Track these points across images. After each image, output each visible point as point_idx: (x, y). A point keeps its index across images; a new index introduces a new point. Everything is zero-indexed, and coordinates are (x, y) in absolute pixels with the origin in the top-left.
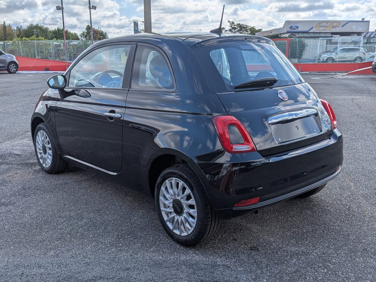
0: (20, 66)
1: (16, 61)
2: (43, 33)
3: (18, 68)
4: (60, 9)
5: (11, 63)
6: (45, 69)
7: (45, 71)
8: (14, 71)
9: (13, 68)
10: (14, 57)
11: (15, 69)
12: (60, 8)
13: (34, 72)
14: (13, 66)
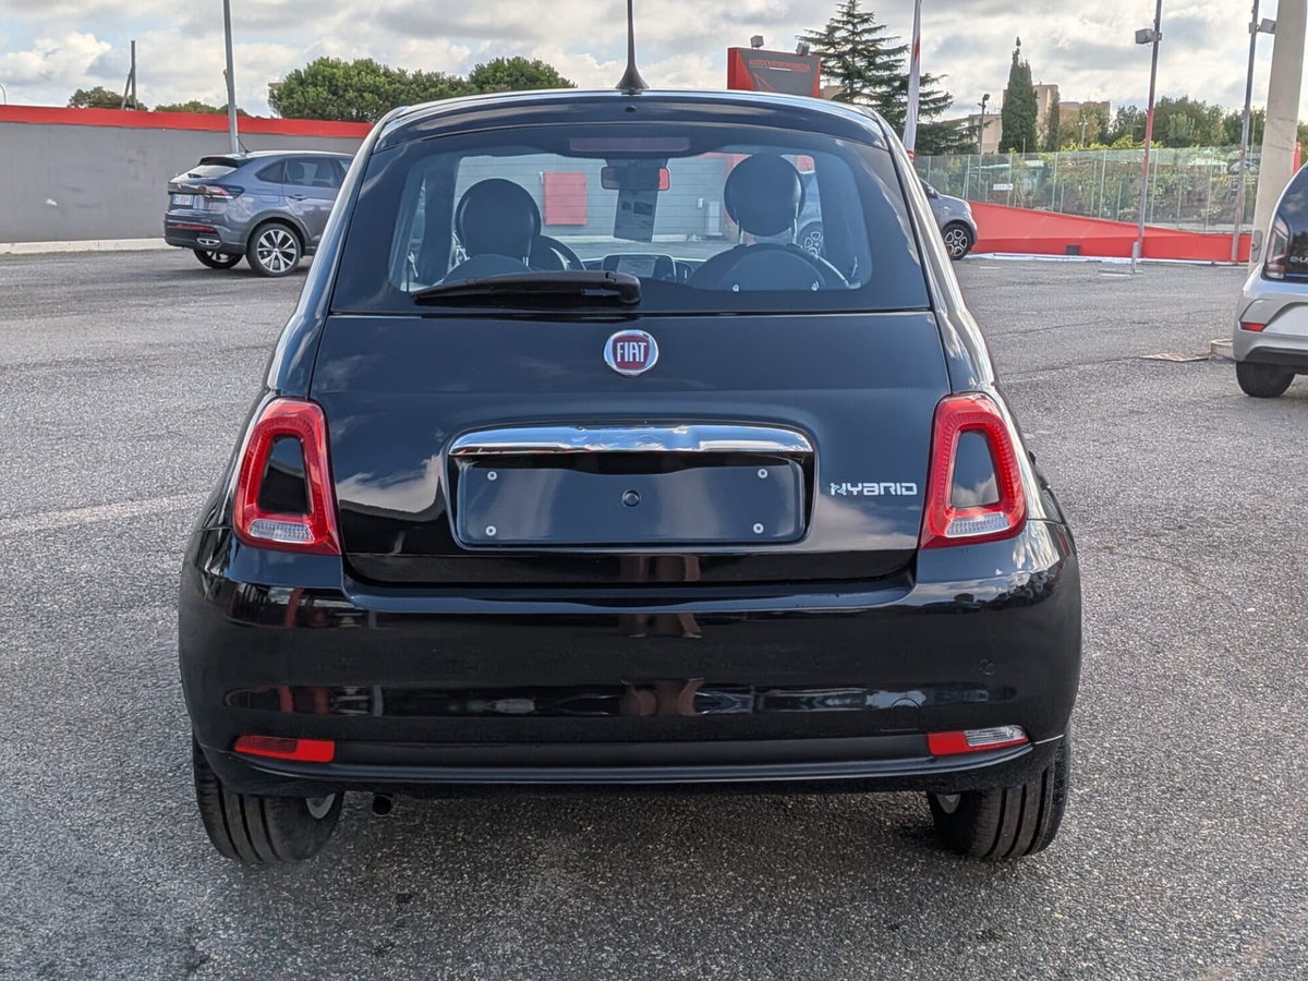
0: (979, 236)
1: (973, 221)
2: (1196, 128)
3: (973, 243)
4: (1147, 41)
5: (950, 226)
6: (1068, 247)
7: (1067, 254)
8: (959, 251)
9: (956, 243)
10: (968, 207)
11: (962, 247)
12: (1149, 36)
13: (1029, 257)
14: (958, 234)
